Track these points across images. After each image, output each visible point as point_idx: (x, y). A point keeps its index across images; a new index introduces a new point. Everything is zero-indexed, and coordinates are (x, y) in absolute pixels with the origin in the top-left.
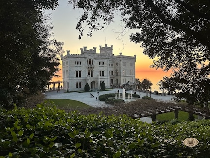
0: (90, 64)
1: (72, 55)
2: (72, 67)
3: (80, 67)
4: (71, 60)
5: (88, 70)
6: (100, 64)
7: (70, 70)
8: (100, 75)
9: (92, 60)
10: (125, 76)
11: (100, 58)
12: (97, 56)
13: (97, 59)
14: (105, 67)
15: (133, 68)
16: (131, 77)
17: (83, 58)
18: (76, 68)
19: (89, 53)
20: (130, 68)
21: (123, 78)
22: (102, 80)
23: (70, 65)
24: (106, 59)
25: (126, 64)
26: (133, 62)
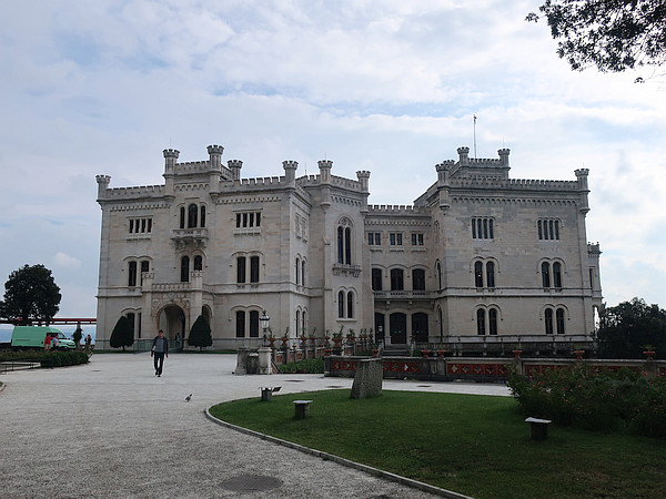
0: (192, 223)
1: (115, 194)
2: (115, 241)
3: (148, 243)
4: (113, 213)
5: (181, 255)
6: (241, 224)
7: (105, 258)
8: (241, 278)
9: (203, 209)
10: (493, 294)
11: (238, 193)
12: (223, 184)
13: (225, 199)
14: (268, 237)
15: (569, 250)
16: (548, 301)
17: (161, 203)
18: (131, 245)
19: (189, 176)
20: (536, 246)
21: (471, 308)
22: (247, 304)
23: (107, 237)
24: (270, 196)
25: (495, 228)
26: (566, 216)
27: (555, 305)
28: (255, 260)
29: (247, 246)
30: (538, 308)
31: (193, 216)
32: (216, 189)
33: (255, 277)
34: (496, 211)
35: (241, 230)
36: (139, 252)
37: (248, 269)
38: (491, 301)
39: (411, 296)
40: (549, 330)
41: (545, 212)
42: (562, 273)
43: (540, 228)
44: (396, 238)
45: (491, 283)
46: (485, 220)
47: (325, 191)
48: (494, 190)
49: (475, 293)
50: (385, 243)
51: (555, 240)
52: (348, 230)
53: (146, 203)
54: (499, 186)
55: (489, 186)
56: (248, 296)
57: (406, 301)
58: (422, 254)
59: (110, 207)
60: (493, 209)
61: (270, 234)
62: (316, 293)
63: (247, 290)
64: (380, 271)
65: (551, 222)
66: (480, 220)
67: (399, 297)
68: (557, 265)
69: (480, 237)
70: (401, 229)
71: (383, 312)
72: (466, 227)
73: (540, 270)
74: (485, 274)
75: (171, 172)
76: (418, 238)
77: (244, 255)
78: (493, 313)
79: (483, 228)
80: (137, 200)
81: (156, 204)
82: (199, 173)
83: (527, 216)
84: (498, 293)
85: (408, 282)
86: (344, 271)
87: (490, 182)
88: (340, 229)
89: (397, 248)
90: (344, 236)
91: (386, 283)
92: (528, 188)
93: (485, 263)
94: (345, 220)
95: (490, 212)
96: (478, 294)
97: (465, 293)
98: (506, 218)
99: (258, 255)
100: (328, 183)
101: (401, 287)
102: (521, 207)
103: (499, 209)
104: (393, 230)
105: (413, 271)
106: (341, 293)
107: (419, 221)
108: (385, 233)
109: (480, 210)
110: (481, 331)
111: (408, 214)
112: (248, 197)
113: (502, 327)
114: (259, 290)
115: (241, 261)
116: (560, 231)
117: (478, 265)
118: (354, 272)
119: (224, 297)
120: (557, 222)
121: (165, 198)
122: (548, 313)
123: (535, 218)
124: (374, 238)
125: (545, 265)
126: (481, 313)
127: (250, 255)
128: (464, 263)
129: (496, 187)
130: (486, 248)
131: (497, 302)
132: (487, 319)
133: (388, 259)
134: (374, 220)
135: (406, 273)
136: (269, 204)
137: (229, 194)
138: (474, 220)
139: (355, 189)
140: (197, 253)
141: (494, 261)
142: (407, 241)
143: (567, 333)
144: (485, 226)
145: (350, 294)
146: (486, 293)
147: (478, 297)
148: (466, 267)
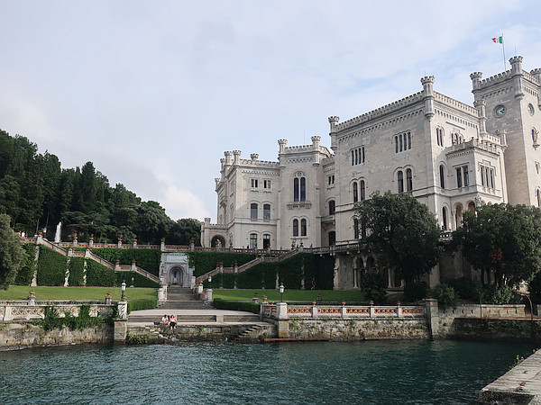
15: (418, 155)
20: (393, 159)
21: (350, 219)
25: (365, 154)
26: (416, 125)
29: (232, 201)
34: (365, 140)
41: (400, 128)
42: (413, 177)
43: (396, 142)
46: (360, 149)
47: (281, 158)
48: (363, 124)
49: (353, 207)
51: (408, 150)
52: (303, 179)
65: (405, 135)
66: (356, 150)
68: (409, 171)
69: (356, 164)
72: (348, 158)
73: (396, 178)
74: (358, 191)
79: (358, 156)
83: (387, 136)
88: (296, 180)
90: (299, 183)
92: (386, 112)
93: (358, 183)
94: (299, 173)
95: (362, 141)
97: (346, 208)
98: (373, 142)
102: (383, 130)
103: (367, 138)
106: (296, 221)
109: (356, 143)
110: (357, 236)
116: (412, 140)
117: (355, 185)
118: (307, 206)
120: (409, 133)
123: (393, 136)
125: (400, 173)
126: (356, 222)
127: (232, 206)
128: (345, 186)
130: (359, 171)
138: (353, 152)
139: (307, 151)
141: (364, 179)
144: (360, 154)
145: (303, 220)
148: (347, 189)
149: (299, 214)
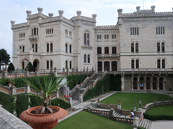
0: (35, 34)
1: (16, 26)
2: (16, 41)
3: (24, 40)
4: (16, 32)
5: (32, 44)
6: (48, 33)
7: (14, 46)
8: (48, 50)
9: (38, 29)
10: (137, 54)
11: (46, 23)
12: (43, 20)
13: (43, 25)
14: (55, 37)
15: (168, 38)
16: (159, 57)
17: (27, 28)
18: (20, 41)
19: (33, 19)
20: (155, 37)
21: (130, 59)
22: (49, 58)
23: (14, 40)
24: (55, 23)
25: (139, 31)
26: (168, 25)
27: (161, 58)
28: (52, 44)
29: (49, 40)
30: (155, 59)
31: (35, 31)
32: (40, 22)
33: (52, 50)
34: (139, 25)
35: (48, 35)
36: (22, 43)
37: (50, 47)
38: (137, 57)
39: (111, 56)
40: (159, 67)
41: (159, 24)
42: (165, 46)
43: (157, 30)
44: (107, 37)
45: (137, 51)
46: (136, 28)
47: (78, 21)
48: (139, 17)
49: (131, 54)
50: (103, 39)
51: (163, 34)
52: (88, 34)
53: (23, 28)
54: (141, 16)
55: (137, 16)
56: (50, 56)
57: (109, 57)
58: (115, 42)
59: (14, 30)
60: (138, 24)
61: (55, 36)
62: (76, 55)
63: (49, 54)
64: (101, 48)
65: (161, 28)
66: (133, 29)
67: (107, 56)
68: (163, 44)
69: (133, 35)
70: (108, 34)
71: (102, 61)
72: (128, 31)
73: (156, 45)
74: (135, 48)
75: (28, 18)
76: (114, 36)
77: (48, 43)
78: (137, 61)
79: (135, 31)
80: (21, 27)
81: (25, 28)
82: (36, 17)
83: (152, 26)
84: (139, 54)
85: (110, 51)
86: (86, 48)
87: (138, 15)
88: (85, 34)
89: (107, 40)
90: (86, 36)
91: (103, 51)
92: (153, 16)
93: (135, 44)
94: (87, 31)
95: (138, 25)
96: (132, 54)
97: (127, 54)
98: (144, 27)
99: (52, 43)
100: (80, 18)
101: (108, 53)
102: (150, 23)
103: (141, 24)
104: (105, 34)
105: (112, 47)
106: (85, 55)
107: (114, 31)
108: (103, 35)
109: (134, 25)
110: (133, 67)
111: (111, 28)
112: (49, 24)
113: (140, 66)
114: (53, 54)
115: (48, 45)
116: (165, 31)
117: (132, 44)
118: (90, 48)
119: (43, 57)
120: (164, 28)
121: (27, 26)
122: (159, 61)
123: (155, 27)
124: (99, 37)
125: (158, 44)
126: (133, 61)
127: (50, 43)
128: (127, 44)
129: (140, 16)
130: (135, 38)
131: (139, 57)
132: (135, 63)
133: (103, 44)
134: (99, 31)
135: (110, 48)
136: (55, 26)
137: (44, 23)
138: (131, 29)
139: (91, 21)
140: (36, 43)
141: (138, 43)
142: (110, 37)
143: (166, 68)
144: (136, 31)
145: (89, 55)
146: (135, 54)
147: (132, 55)
148: (128, 45)
149: (87, 52)
